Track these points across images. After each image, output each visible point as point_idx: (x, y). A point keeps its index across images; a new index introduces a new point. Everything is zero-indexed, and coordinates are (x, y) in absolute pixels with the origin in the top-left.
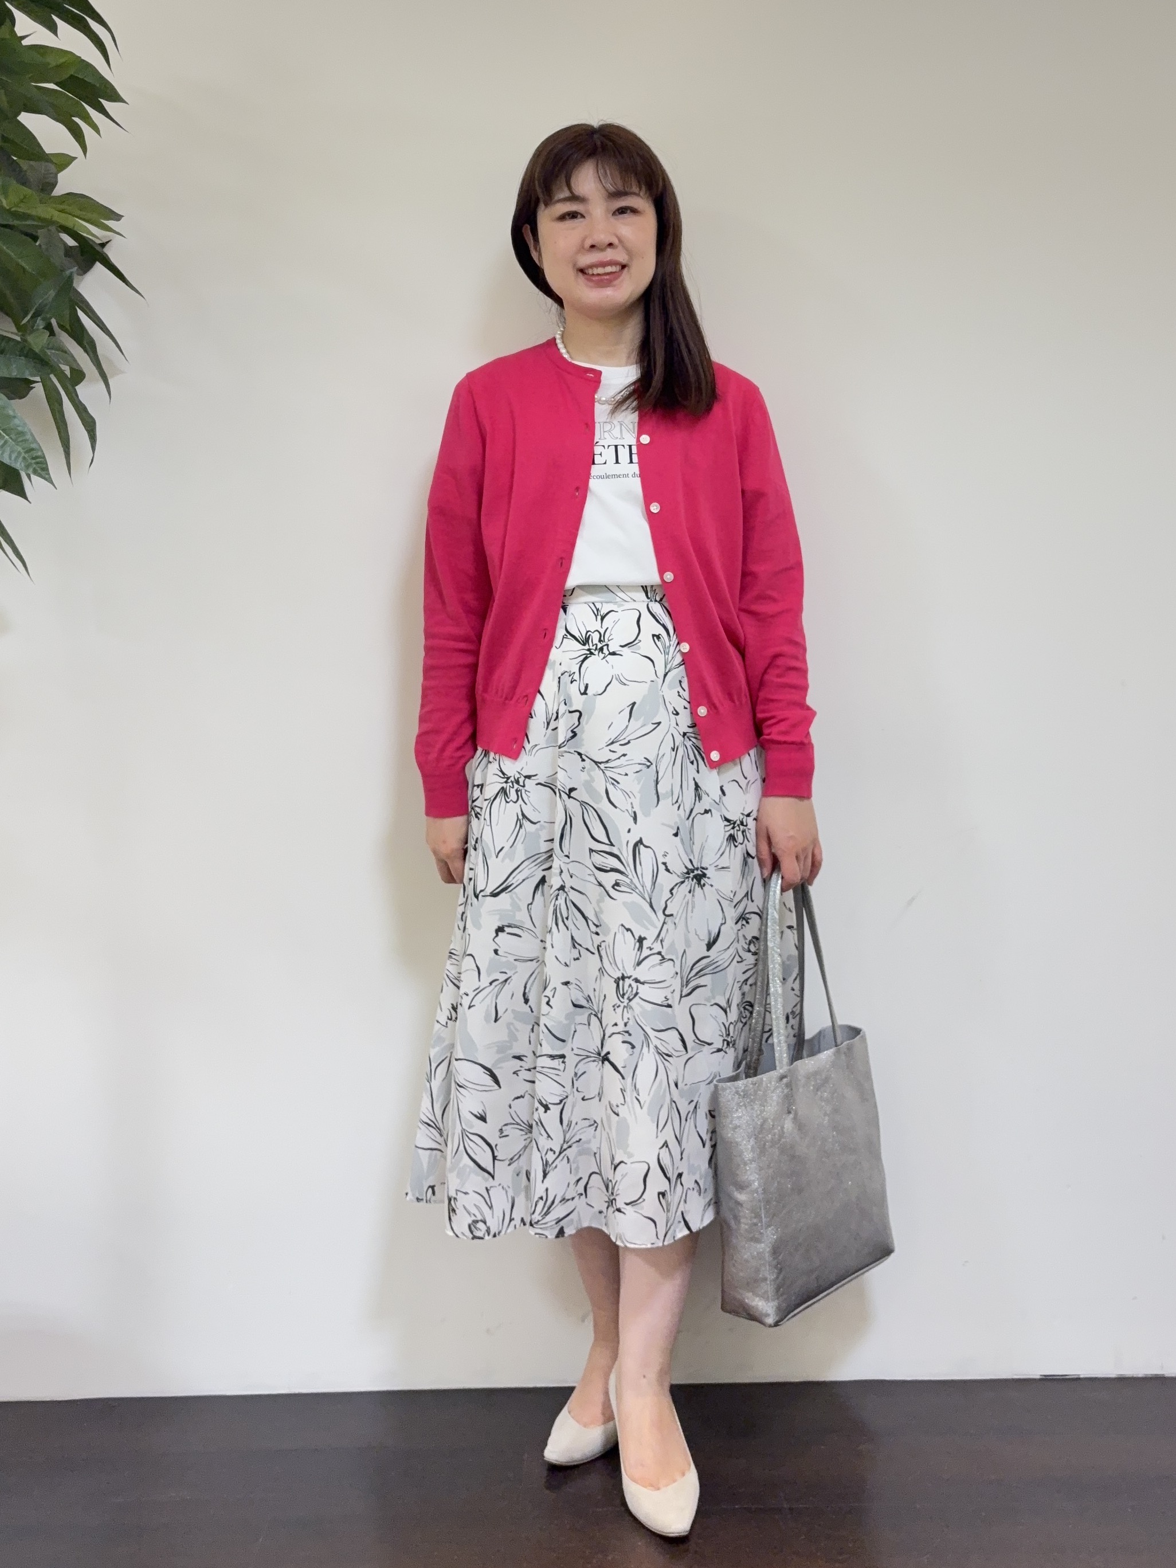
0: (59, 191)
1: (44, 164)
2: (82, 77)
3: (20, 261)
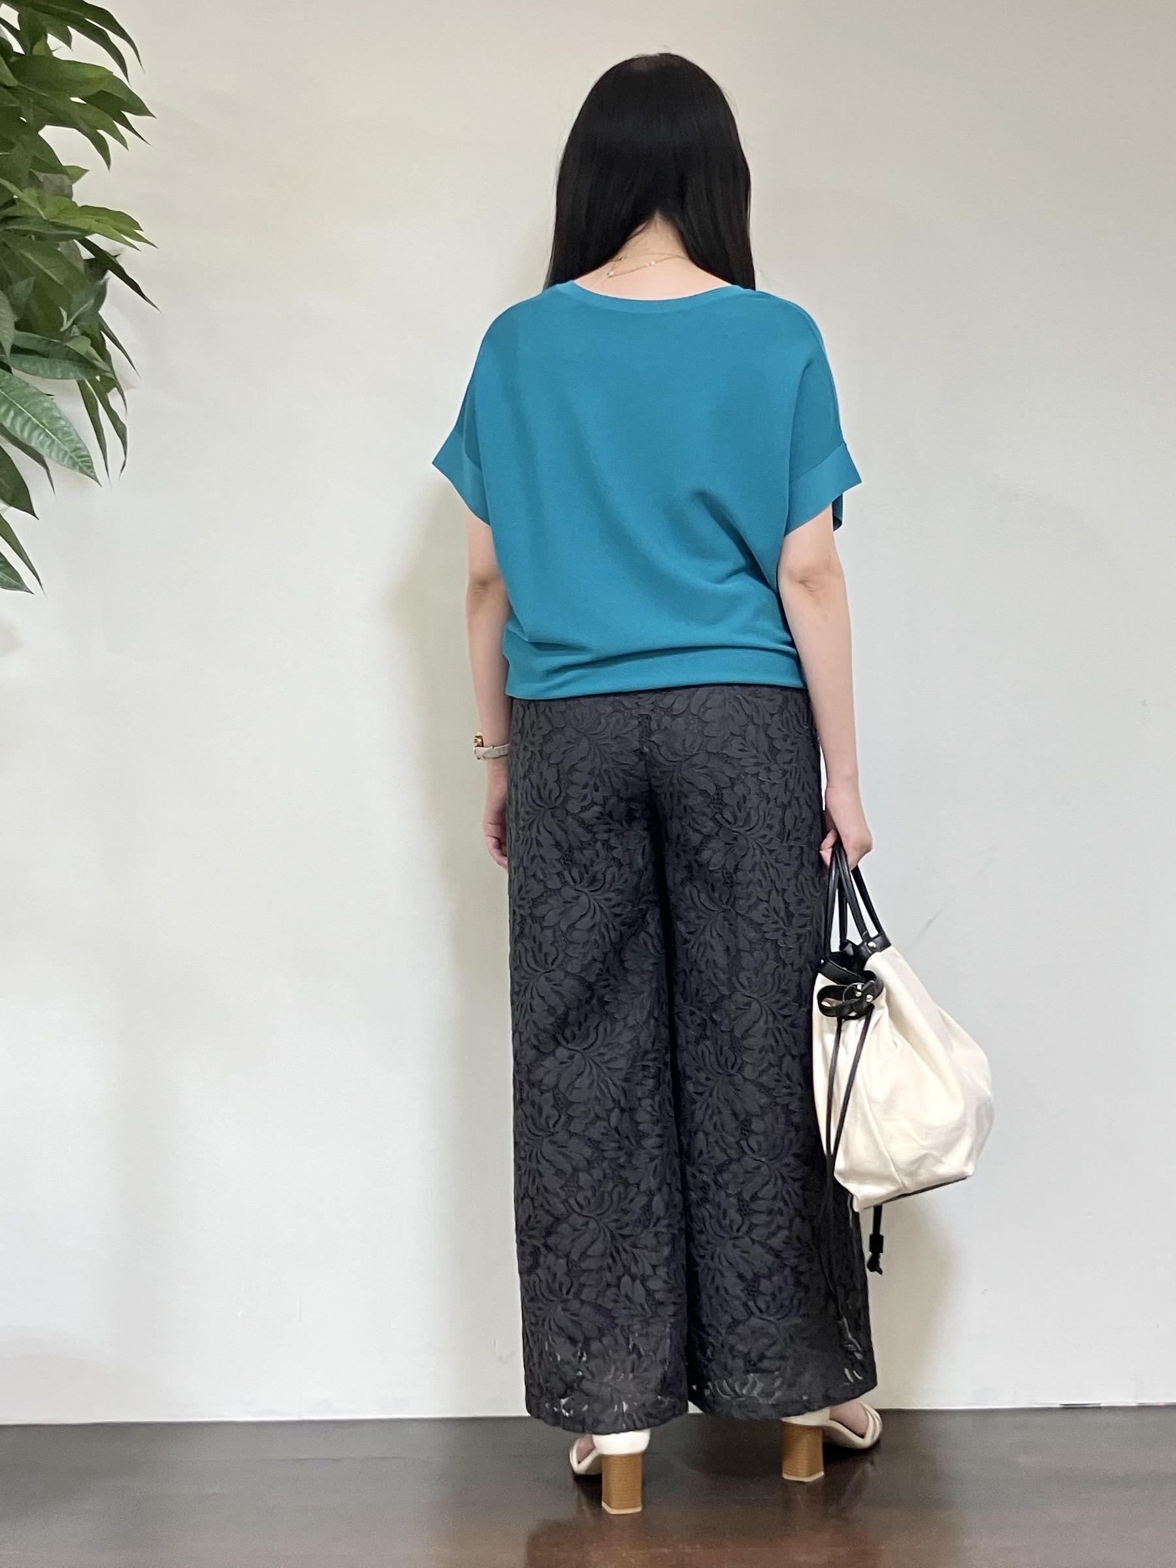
1: (60, 176)
2: (109, 92)
3: (48, 272)
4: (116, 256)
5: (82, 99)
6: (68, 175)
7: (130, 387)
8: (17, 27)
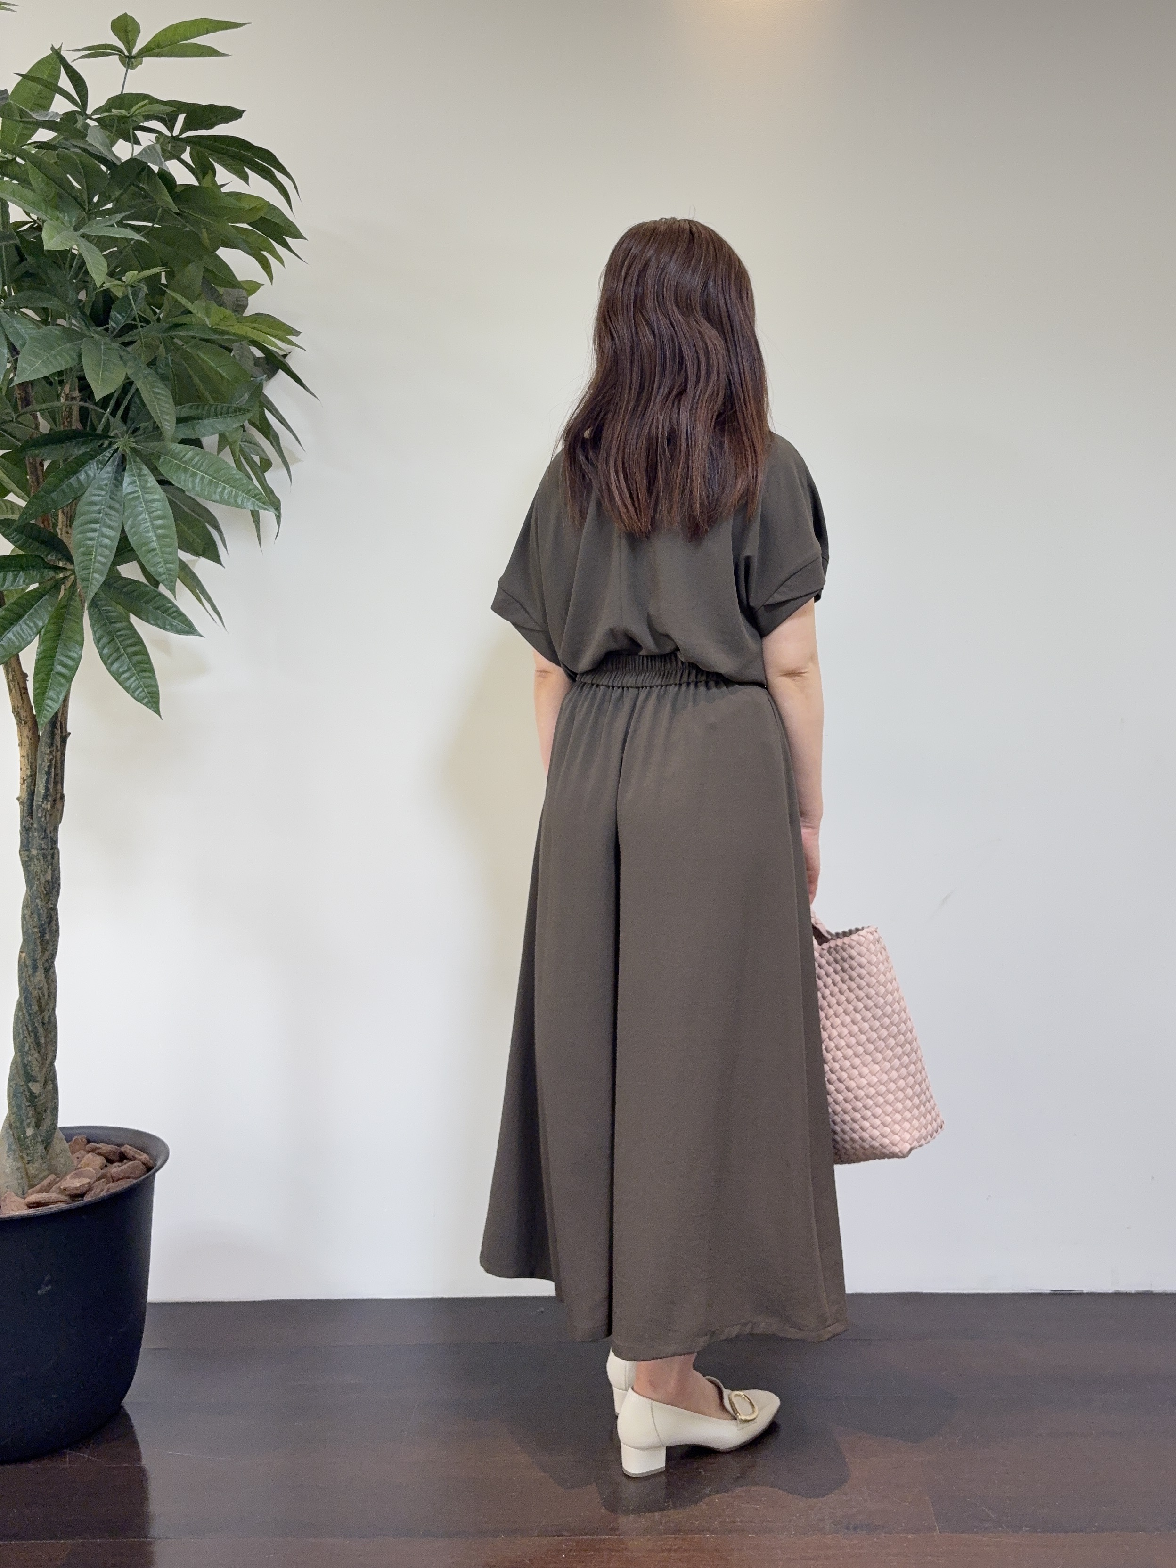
0: (248, 312)
1: (237, 290)
2: (269, 218)
3: (218, 369)
4: (285, 356)
5: (249, 224)
6: (242, 288)
7: (297, 460)
8: (190, 162)
